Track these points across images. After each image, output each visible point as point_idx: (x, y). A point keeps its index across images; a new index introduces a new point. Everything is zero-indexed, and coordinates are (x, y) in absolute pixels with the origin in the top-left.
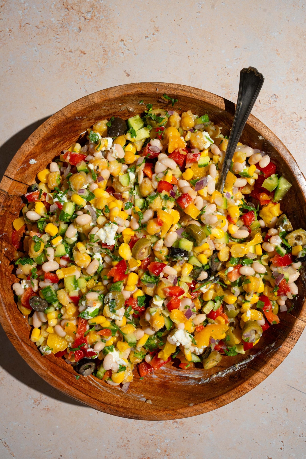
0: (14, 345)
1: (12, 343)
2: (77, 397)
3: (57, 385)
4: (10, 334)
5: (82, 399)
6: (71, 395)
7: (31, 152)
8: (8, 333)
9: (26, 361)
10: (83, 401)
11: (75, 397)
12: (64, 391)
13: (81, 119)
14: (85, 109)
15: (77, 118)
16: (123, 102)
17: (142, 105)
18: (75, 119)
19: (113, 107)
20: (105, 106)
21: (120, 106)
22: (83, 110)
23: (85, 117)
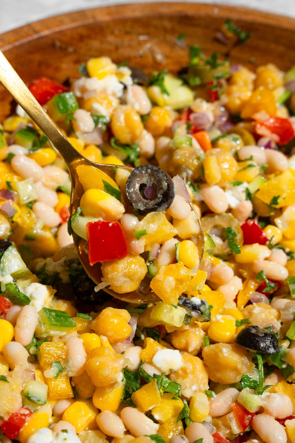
13: (64, 50)
14: (76, 28)
15: (58, 44)
16: (147, 34)
17: (181, 48)
18: (53, 45)
19: (126, 42)
20: (112, 33)
21: (141, 44)
22: (72, 29)
23: (71, 49)
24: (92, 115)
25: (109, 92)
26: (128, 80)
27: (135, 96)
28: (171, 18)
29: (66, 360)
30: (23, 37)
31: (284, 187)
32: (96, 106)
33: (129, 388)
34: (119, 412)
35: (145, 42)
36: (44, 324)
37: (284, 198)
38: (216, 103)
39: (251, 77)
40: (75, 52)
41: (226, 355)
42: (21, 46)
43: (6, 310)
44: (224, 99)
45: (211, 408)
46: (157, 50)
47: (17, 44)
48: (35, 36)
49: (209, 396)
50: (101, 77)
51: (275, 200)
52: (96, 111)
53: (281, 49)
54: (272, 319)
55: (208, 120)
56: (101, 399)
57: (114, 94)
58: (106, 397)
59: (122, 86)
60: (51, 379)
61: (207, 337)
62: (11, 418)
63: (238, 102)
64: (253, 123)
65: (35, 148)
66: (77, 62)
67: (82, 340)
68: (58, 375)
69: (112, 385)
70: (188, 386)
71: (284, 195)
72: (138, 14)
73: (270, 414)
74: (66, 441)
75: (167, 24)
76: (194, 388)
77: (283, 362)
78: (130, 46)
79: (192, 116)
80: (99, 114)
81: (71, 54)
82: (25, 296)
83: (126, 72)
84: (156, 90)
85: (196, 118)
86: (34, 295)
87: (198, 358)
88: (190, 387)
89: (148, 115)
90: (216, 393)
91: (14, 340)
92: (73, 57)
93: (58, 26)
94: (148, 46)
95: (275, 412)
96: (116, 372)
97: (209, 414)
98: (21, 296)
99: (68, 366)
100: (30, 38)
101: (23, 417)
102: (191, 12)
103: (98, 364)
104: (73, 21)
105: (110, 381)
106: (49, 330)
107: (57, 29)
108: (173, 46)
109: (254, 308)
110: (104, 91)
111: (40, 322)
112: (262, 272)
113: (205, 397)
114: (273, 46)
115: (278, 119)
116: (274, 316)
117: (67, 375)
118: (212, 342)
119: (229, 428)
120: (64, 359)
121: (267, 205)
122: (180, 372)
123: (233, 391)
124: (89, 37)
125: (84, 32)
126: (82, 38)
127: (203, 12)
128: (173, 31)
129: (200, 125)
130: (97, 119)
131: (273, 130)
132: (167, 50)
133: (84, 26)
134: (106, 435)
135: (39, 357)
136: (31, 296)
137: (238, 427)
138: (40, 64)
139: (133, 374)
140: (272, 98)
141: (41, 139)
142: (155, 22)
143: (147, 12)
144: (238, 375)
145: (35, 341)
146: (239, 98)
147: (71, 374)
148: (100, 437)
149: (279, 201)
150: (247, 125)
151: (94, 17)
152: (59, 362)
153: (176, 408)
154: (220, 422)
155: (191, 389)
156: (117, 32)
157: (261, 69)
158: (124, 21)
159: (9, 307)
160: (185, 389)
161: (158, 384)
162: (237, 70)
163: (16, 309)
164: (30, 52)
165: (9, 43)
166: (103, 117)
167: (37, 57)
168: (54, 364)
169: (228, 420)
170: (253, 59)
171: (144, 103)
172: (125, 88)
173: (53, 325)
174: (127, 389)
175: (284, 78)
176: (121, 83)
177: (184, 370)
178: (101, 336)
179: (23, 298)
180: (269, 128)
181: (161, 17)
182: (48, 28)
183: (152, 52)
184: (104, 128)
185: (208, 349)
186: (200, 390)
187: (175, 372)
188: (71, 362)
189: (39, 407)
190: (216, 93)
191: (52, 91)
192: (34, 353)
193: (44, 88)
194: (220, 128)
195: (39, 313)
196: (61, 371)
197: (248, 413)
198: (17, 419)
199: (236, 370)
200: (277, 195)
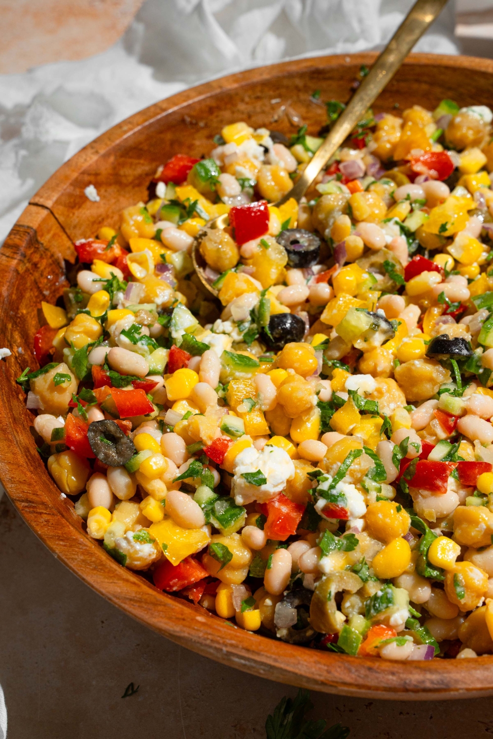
0: (38, 528)
1: (34, 524)
2: (236, 646)
3: (170, 618)
4: (27, 501)
5: (254, 648)
6: (218, 642)
7: (90, 166)
8: (23, 501)
9: (73, 565)
10: (258, 654)
11: (232, 645)
12: (193, 632)
13: (194, 125)
14: (204, 100)
15: (188, 119)
16: (280, 96)
17: (318, 106)
18: (183, 121)
19: (258, 109)
20: (242, 100)
21: (274, 108)
22: (200, 102)
23: (202, 124)
24: (237, 179)
25: (250, 156)
26: (268, 141)
27: (277, 154)
28: (302, 75)
29: (257, 395)
30: (151, 117)
31: (450, 213)
32: (239, 168)
33: (325, 418)
34: (320, 438)
35: (279, 105)
36: (228, 365)
37: (453, 224)
38: (364, 150)
39: (398, 121)
40: (206, 126)
41: (418, 366)
42: (151, 125)
43: (187, 362)
44: (373, 145)
45: (413, 420)
46: (292, 111)
47: (147, 123)
48: (164, 114)
49: (409, 411)
50: (239, 142)
51: (443, 228)
52: (240, 174)
53: (424, 87)
54: (461, 332)
55: (359, 167)
56: (299, 430)
57: (256, 157)
58: (303, 428)
59: (262, 149)
60: (245, 414)
61: (397, 359)
62: (214, 443)
63: (388, 146)
64: (409, 165)
65: (183, 219)
66: (210, 137)
67: (269, 377)
68: (251, 409)
69: (309, 410)
70: (386, 405)
71: (452, 220)
72: (266, 76)
73: (474, 413)
74: (272, 453)
75: (298, 82)
76: (392, 406)
77: (479, 367)
78: (263, 112)
79: (341, 166)
80: (243, 177)
81: (202, 128)
82: (203, 344)
83: (265, 133)
84: (299, 148)
85: (345, 167)
86: (212, 342)
87: (391, 379)
88: (388, 406)
89: (295, 172)
90: (416, 407)
91: (200, 382)
92: (205, 132)
93: (185, 101)
94: (283, 108)
95: (479, 409)
96: (310, 394)
97: (412, 427)
98: (200, 344)
99: (260, 400)
100: (159, 117)
101: (226, 442)
102: (321, 66)
103: (290, 389)
104: (200, 94)
105: (306, 404)
106: (234, 371)
107: (185, 104)
108: (308, 105)
109: (441, 327)
110: (245, 155)
111: (223, 366)
112: (442, 293)
113: (406, 412)
114: (415, 86)
115: (433, 154)
116: (463, 330)
117: (260, 410)
118: (401, 362)
119: (435, 435)
120: (255, 395)
121: (436, 235)
122: (375, 394)
123: (433, 402)
124: (218, 108)
125: (213, 103)
126: (211, 110)
127: (334, 64)
128: (306, 89)
129: (351, 174)
130: (242, 182)
131: (430, 165)
132: (303, 110)
133: (211, 97)
134: (310, 461)
135: (228, 399)
136: (210, 343)
137: (444, 432)
138: (172, 143)
139: (328, 404)
140: (424, 134)
141: (188, 209)
142: (286, 82)
143: (275, 73)
144: (434, 385)
145: (221, 385)
146: (389, 141)
147: (264, 408)
148: (305, 464)
149: (448, 227)
150: (402, 168)
151: (221, 87)
152: (250, 398)
153: (376, 426)
154: (424, 432)
155: (389, 407)
156: (247, 99)
157: (407, 112)
158: (252, 87)
159: (189, 359)
160: (383, 408)
161: (354, 400)
162: (382, 118)
163: (196, 359)
164: (161, 132)
165: (138, 125)
166: (248, 180)
167: (169, 136)
168: (245, 400)
169: (432, 427)
170: (397, 105)
171: (289, 160)
172: (266, 151)
173: (238, 364)
174: (324, 419)
175: (433, 117)
176: (261, 145)
177: (379, 391)
178: (288, 370)
179: (201, 346)
180: (425, 163)
181: (291, 76)
182: (175, 104)
183: (287, 115)
184: (251, 191)
185: (399, 369)
186: (398, 407)
187: (370, 394)
188: (262, 396)
189: (238, 438)
190: (363, 140)
191: (190, 164)
192: (223, 397)
193: (181, 164)
194: (373, 176)
195: (221, 357)
196: (253, 406)
197: (451, 416)
198: (220, 444)
199: (432, 380)
200: (444, 222)
